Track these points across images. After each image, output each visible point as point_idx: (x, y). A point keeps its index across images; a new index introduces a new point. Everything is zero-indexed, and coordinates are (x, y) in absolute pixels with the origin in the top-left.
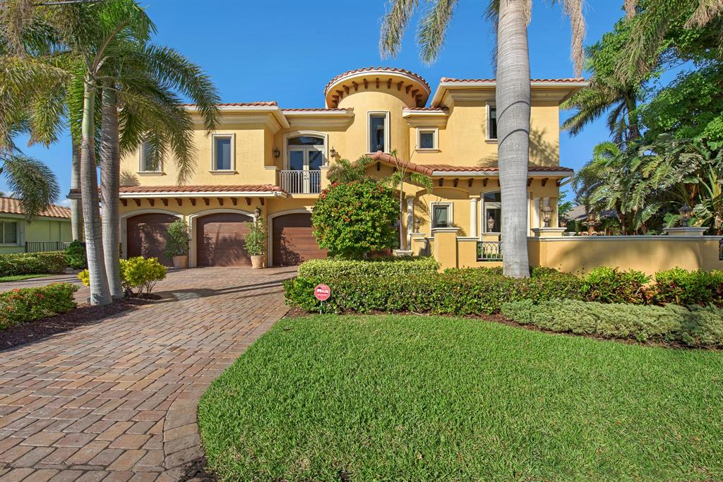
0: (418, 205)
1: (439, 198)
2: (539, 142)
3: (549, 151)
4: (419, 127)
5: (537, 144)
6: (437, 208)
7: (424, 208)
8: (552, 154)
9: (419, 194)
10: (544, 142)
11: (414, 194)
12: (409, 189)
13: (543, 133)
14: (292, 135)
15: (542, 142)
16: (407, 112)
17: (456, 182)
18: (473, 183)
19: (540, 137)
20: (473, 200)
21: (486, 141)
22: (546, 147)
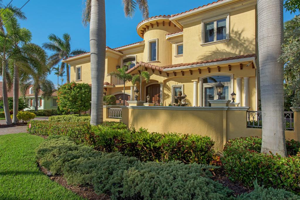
0: (166, 87)
1: (177, 82)
2: (239, 38)
3: (247, 43)
4: (176, 43)
5: (238, 40)
6: (175, 88)
7: (169, 89)
8: (250, 45)
9: (165, 81)
10: (244, 37)
11: (162, 81)
12: (160, 79)
13: (242, 32)
14: (124, 58)
15: (241, 38)
16: (167, 37)
17: (183, 73)
18: (193, 73)
19: (240, 34)
20: (194, 82)
21: (201, 45)
22: (245, 41)
